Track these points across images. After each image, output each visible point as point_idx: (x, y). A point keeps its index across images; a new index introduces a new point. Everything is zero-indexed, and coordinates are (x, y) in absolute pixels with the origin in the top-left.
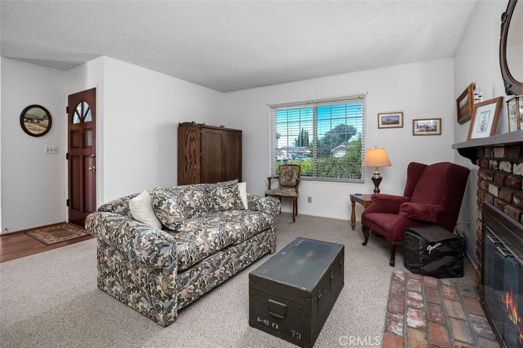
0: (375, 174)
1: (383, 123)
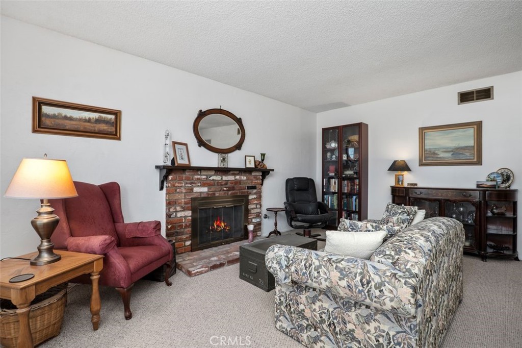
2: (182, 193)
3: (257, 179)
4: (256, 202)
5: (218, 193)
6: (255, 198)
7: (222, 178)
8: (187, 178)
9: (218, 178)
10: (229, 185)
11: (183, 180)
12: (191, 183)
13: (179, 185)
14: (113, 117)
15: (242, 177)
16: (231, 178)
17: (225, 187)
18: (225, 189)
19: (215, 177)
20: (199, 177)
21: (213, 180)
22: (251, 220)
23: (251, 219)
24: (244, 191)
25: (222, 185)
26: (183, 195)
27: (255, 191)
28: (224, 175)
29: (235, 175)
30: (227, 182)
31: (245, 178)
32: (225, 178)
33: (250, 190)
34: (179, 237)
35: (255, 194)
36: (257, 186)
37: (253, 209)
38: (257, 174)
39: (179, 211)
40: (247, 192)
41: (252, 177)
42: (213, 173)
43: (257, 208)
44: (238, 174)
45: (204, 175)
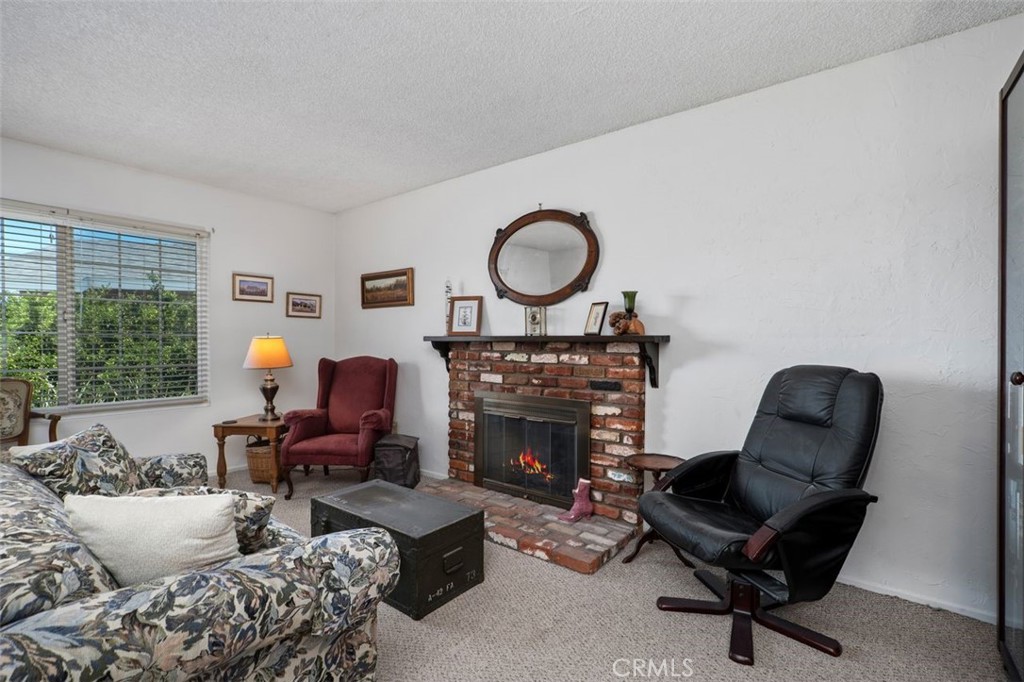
0: (266, 380)
1: (242, 292)
2: (464, 380)
3: (624, 364)
4: (619, 427)
5: (521, 388)
6: (614, 415)
7: (529, 359)
8: (472, 358)
9: (521, 357)
10: (546, 374)
11: (465, 360)
12: (476, 366)
13: (461, 367)
14: (404, 278)
15: (577, 357)
16: (549, 358)
17: (536, 379)
18: (535, 381)
19: (515, 354)
20: (489, 354)
21: (512, 361)
22: (605, 472)
23: (605, 468)
24: (582, 391)
25: (529, 373)
26: (467, 383)
27: (614, 396)
28: (534, 352)
29: (558, 352)
30: (541, 368)
31: (585, 360)
32: (535, 358)
33: (599, 394)
34: (461, 452)
35: (613, 404)
36: (625, 383)
37: (611, 442)
38: (623, 349)
39: (462, 410)
40: (592, 395)
41: (605, 359)
42: (512, 346)
43: (621, 443)
44: (566, 351)
45: (497, 352)
